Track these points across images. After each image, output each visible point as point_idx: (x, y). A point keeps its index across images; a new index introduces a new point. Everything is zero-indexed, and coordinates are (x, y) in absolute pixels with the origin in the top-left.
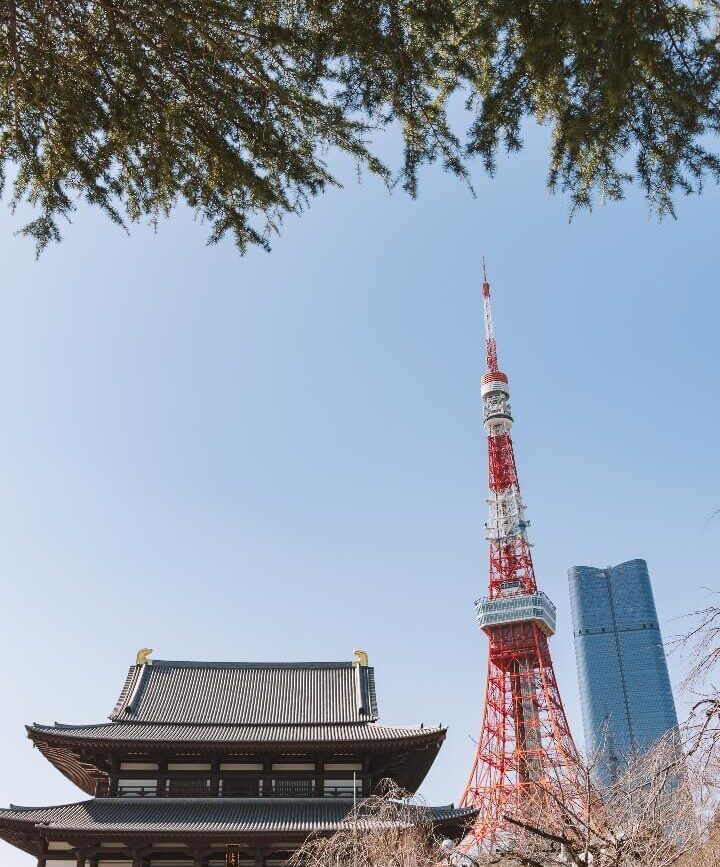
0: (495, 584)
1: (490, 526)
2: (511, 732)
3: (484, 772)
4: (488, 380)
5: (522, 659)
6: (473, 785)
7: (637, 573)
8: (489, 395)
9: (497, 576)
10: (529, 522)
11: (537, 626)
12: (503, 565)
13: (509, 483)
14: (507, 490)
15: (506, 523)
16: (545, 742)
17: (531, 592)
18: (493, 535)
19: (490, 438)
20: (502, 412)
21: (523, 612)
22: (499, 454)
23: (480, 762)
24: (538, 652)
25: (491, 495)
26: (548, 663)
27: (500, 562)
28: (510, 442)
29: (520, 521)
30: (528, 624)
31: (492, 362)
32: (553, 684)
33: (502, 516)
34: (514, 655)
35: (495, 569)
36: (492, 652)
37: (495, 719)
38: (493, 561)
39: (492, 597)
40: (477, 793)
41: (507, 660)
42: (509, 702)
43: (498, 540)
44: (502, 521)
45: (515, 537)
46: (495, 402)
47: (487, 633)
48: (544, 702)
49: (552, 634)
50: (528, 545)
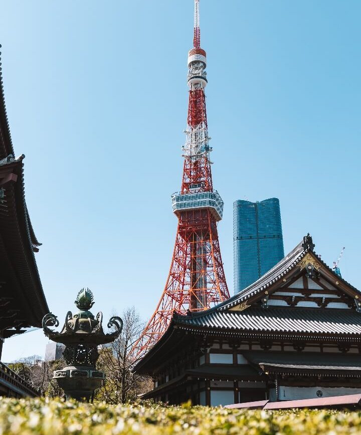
0: (185, 185)
1: (185, 148)
2: (188, 279)
3: (168, 302)
4: (192, 53)
5: (198, 232)
6: (160, 309)
7: (273, 206)
8: (193, 63)
9: (188, 181)
10: (211, 148)
11: (210, 212)
12: (192, 174)
13: (201, 120)
14: (199, 126)
15: (197, 146)
16: (209, 286)
17: (208, 190)
18: (187, 154)
19: (191, 92)
20: (200, 75)
21: (203, 202)
22: (195, 102)
23: (166, 296)
24: (210, 229)
25: (188, 128)
26: (216, 237)
27: (191, 172)
28: (204, 96)
29: (206, 145)
30: (205, 210)
31: (197, 43)
32: (217, 250)
33: (194, 142)
34: (194, 230)
35: (186, 176)
36: (180, 227)
37: (178, 270)
38: (185, 170)
39: (183, 193)
40: (162, 315)
41: (189, 232)
42: (188, 259)
43: (191, 157)
44: (194, 146)
45: (201, 156)
46: (196, 68)
47: (177, 215)
48: (211, 262)
49: (220, 219)
50: (210, 163)
